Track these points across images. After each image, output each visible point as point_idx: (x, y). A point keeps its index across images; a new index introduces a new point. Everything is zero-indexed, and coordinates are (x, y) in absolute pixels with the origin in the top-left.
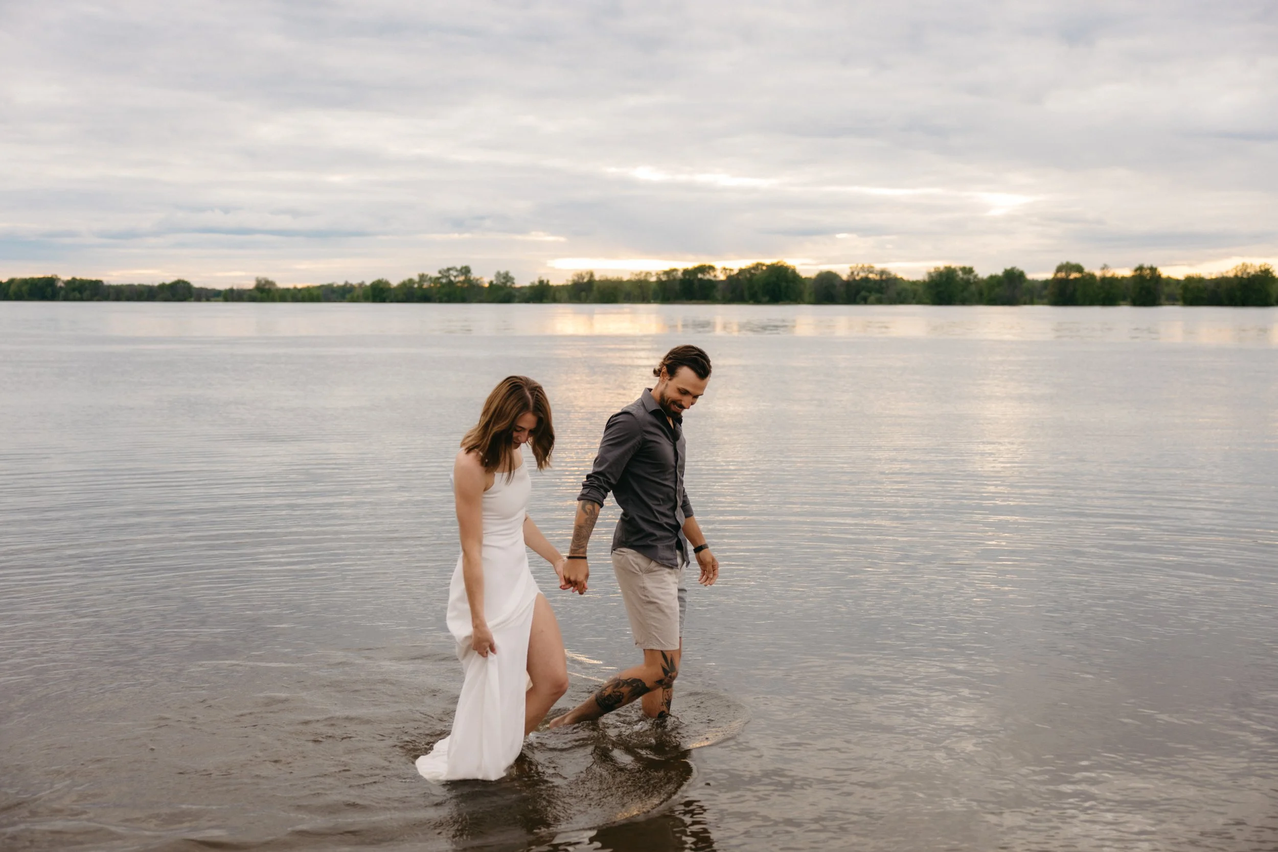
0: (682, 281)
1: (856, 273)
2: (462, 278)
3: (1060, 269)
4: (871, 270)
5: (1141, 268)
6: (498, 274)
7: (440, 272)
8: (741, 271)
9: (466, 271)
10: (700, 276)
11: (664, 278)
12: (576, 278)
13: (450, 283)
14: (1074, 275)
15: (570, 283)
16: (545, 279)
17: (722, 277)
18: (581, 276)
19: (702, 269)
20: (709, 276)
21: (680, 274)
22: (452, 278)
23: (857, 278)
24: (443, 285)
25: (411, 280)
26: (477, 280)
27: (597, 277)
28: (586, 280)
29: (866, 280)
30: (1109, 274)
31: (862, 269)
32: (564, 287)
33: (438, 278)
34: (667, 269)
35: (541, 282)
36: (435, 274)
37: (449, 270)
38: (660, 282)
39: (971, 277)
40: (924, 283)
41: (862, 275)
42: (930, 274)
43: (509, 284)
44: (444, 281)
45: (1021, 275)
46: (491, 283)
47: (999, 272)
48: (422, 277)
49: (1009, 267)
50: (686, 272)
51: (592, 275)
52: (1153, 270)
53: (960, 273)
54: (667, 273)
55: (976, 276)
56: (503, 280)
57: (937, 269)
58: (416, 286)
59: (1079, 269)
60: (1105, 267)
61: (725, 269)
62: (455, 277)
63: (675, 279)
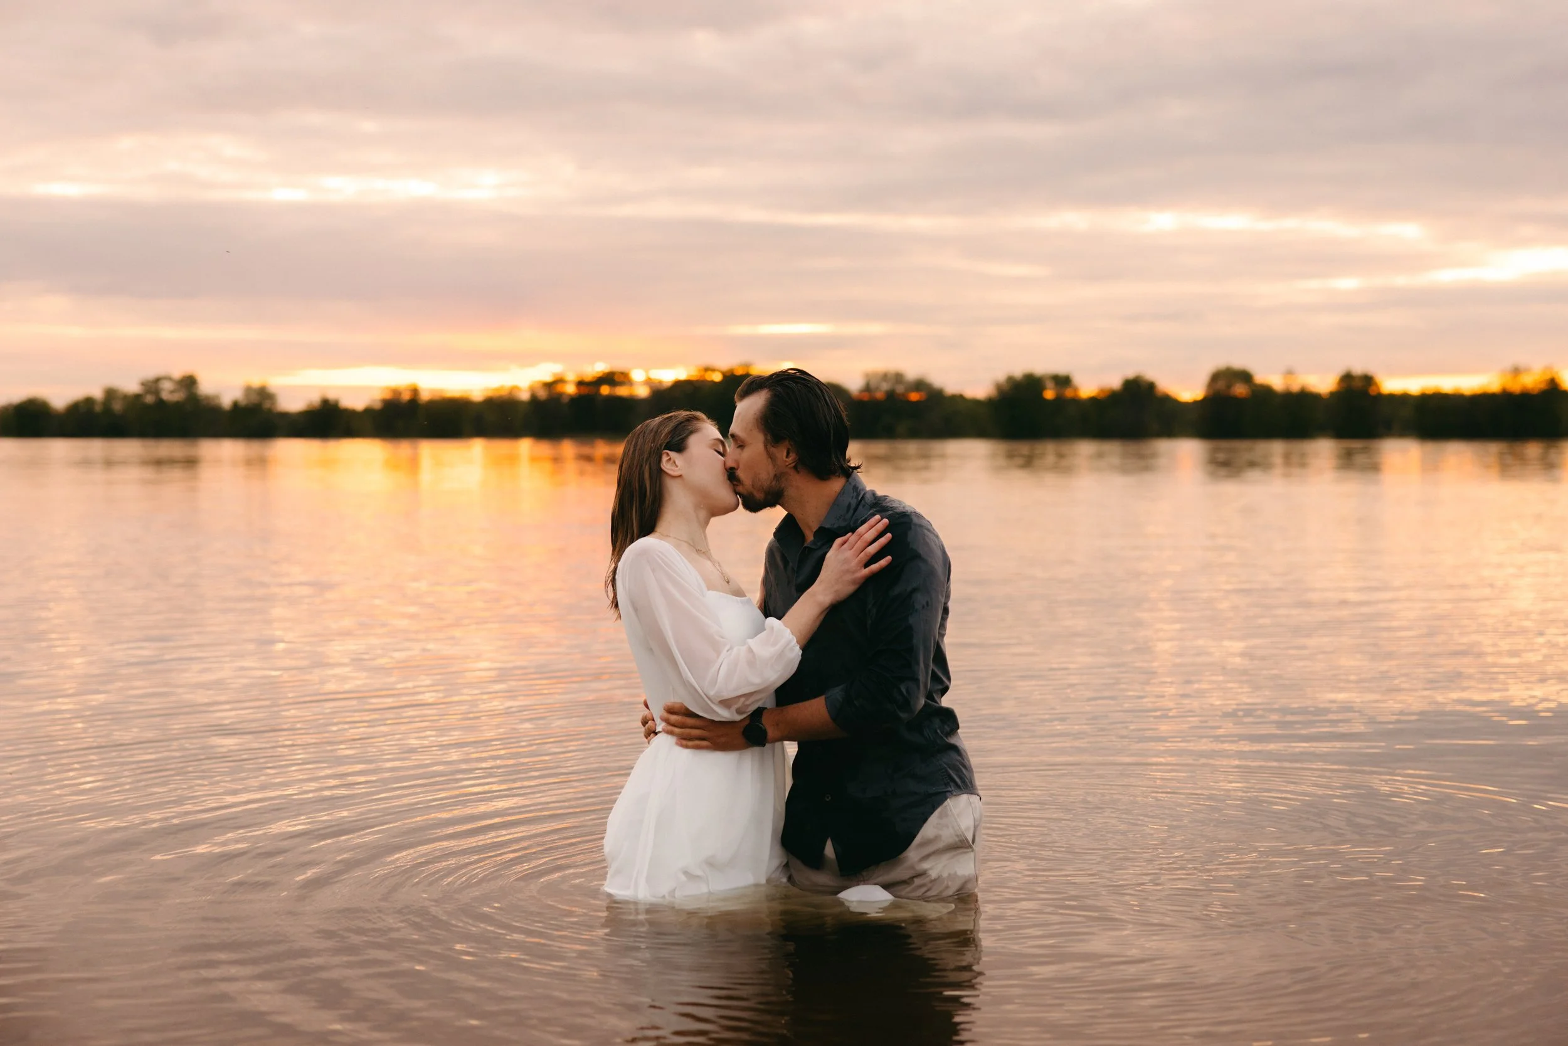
0: (575, 401)
1: (873, 384)
2: (178, 397)
3: (1216, 377)
4: (899, 377)
5: (1347, 378)
6: (248, 390)
7: (143, 384)
8: (678, 384)
9: (189, 382)
10: (605, 390)
11: (542, 394)
12: (388, 396)
13: (161, 404)
14: (1240, 390)
15: (378, 405)
16: (332, 396)
17: (642, 392)
18: (396, 392)
19: (609, 379)
20: (622, 391)
21: (570, 389)
22: (165, 396)
23: (879, 395)
24: (147, 408)
25: (89, 401)
26: (207, 398)
27: (425, 396)
28: (406, 397)
29: (891, 395)
30: (1295, 387)
31: (885, 377)
32: (368, 412)
33: (137, 397)
34: (549, 379)
35: (325, 403)
36: (131, 386)
37: (157, 380)
38: (534, 401)
39: (1069, 393)
40: (990, 404)
41: (885, 387)
42: (999, 387)
43: (267, 405)
44: (149, 399)
45: (1151, 386)
46: (235, 405)
47: (1114, 382)
48: (110, 394)
49: (1131, 374)
50: (580, 384)
51: (415, 391)
52: (1368, 380)
53: (1050, 384)
54: (549, 386)
55: (1076, 389)
56: (254, 399)
57: (1010, 379)
58: (98, 409)
59: (1245, 377)
60: (1289, 373)
61: (648, 382)
62: (172, 392)
63: (560, 395)
